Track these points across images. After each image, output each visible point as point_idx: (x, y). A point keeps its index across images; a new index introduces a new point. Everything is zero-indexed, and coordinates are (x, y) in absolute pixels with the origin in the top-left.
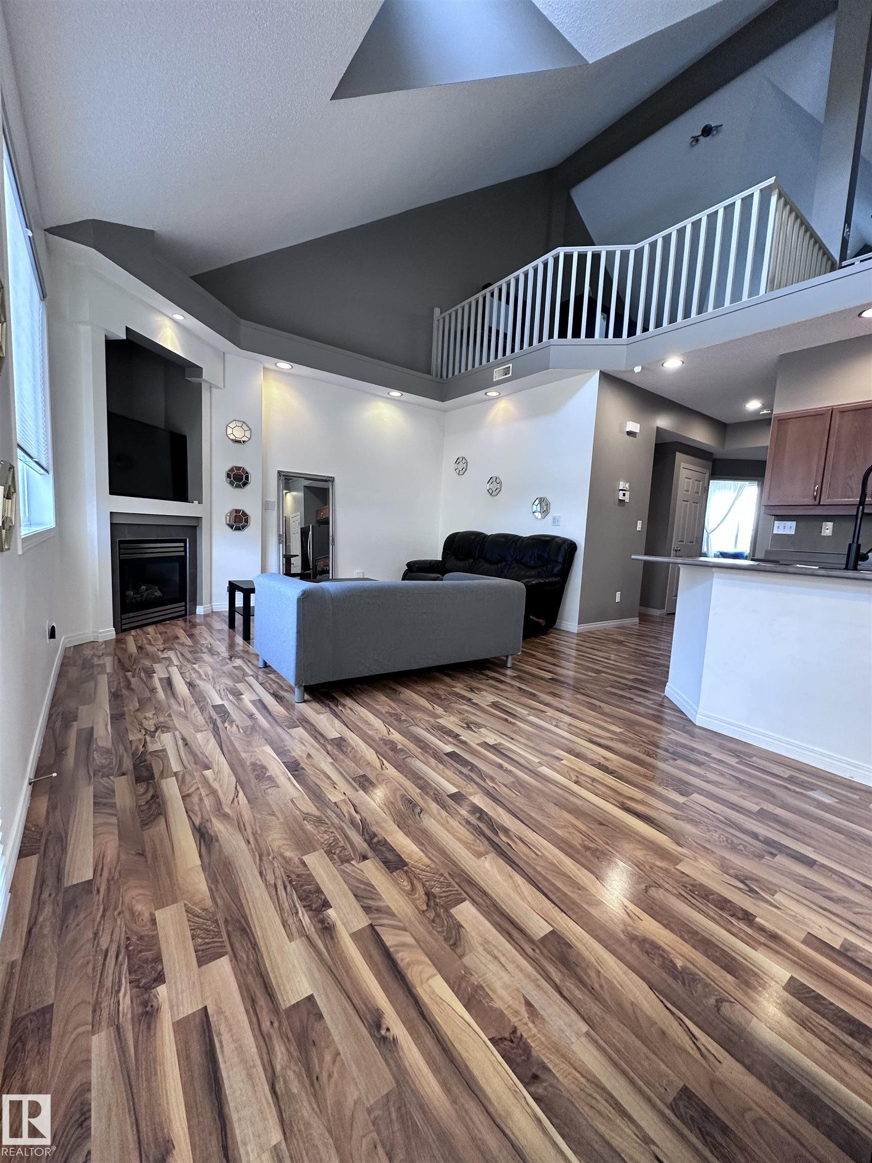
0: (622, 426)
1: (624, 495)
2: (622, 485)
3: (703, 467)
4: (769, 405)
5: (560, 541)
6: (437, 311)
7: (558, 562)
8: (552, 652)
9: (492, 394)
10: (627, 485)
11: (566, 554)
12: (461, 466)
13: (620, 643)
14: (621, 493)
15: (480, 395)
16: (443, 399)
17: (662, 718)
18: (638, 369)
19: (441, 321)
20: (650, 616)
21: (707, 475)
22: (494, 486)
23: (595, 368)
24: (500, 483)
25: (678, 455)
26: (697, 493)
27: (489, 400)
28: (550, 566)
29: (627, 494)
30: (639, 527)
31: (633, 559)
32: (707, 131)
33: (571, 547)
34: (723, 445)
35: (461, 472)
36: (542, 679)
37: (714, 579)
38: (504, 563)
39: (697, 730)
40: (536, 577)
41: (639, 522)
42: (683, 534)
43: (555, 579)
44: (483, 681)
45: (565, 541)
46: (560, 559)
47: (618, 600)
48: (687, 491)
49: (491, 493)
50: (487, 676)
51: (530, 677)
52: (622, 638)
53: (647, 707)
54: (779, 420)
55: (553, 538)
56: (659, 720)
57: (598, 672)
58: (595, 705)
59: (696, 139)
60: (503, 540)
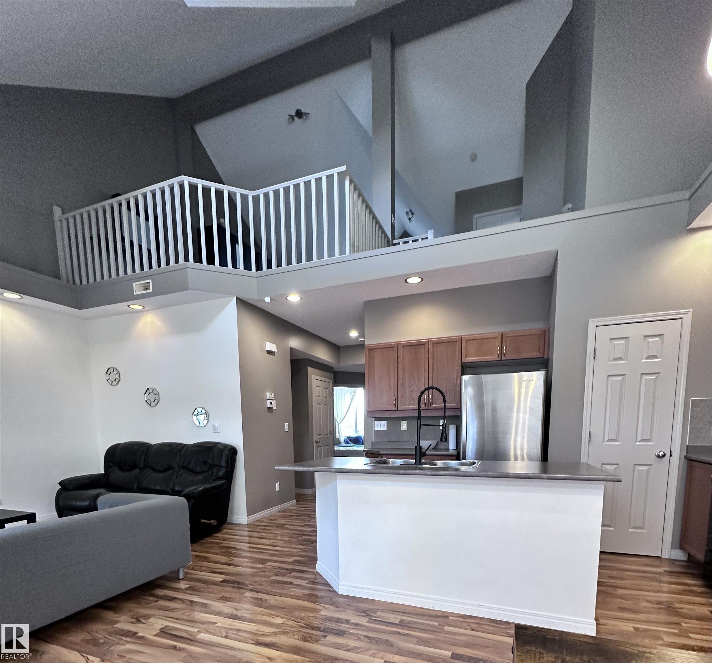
0: (262, 346)
1: (271, 403)
2: (268, 395)
3: (327, 378)
4: (362, 335)
5: (222, 447)
6: (57, 211)
7: (221, 466)
8: (225, 550)
9: (136, 307)
10: (273, 395)
11: (228, 459)
12: (113, 377)
13: (282, 526)
14: (269, 402)
15: (122, 306)
16: (79, 306)
17: (316, 597)
18: (267, 300)
19: (65, 223)
20: (305, 495)
21: (331, 384)
22: (152, 397)
23: (232, 295)
24: (158, 394)
25: (309, 369)
26: (326, 397)
27: (133, 312)
28: (215, 470)
29: (274, 402)
30: (287, 429)
31: (276, 470)
32: (299, 114)
33: (233, 451)
34: (339, 362)
35: (114, 383)
36: (214, 583)
37: (338, 480)
38: (171, 471)
39: (341, 599)
40: (202, 482)
41: (286, 424)
42: (320, 429)
43: (220, 482)
44: (154, 604)
45: (226, 446)
46: (223, 464)
47: (278, 489)
48: (319, 396)
49: (149, 403)
50: (157, 596)
51: (203, 585)
52: (283, 521)
53: (304, 588)
54: (369, 349)
55: (215, 445)
56: (313, 598)
57: (264, 562)
58: (261, 599)
59: (292, 117)
60: (168, 448)
